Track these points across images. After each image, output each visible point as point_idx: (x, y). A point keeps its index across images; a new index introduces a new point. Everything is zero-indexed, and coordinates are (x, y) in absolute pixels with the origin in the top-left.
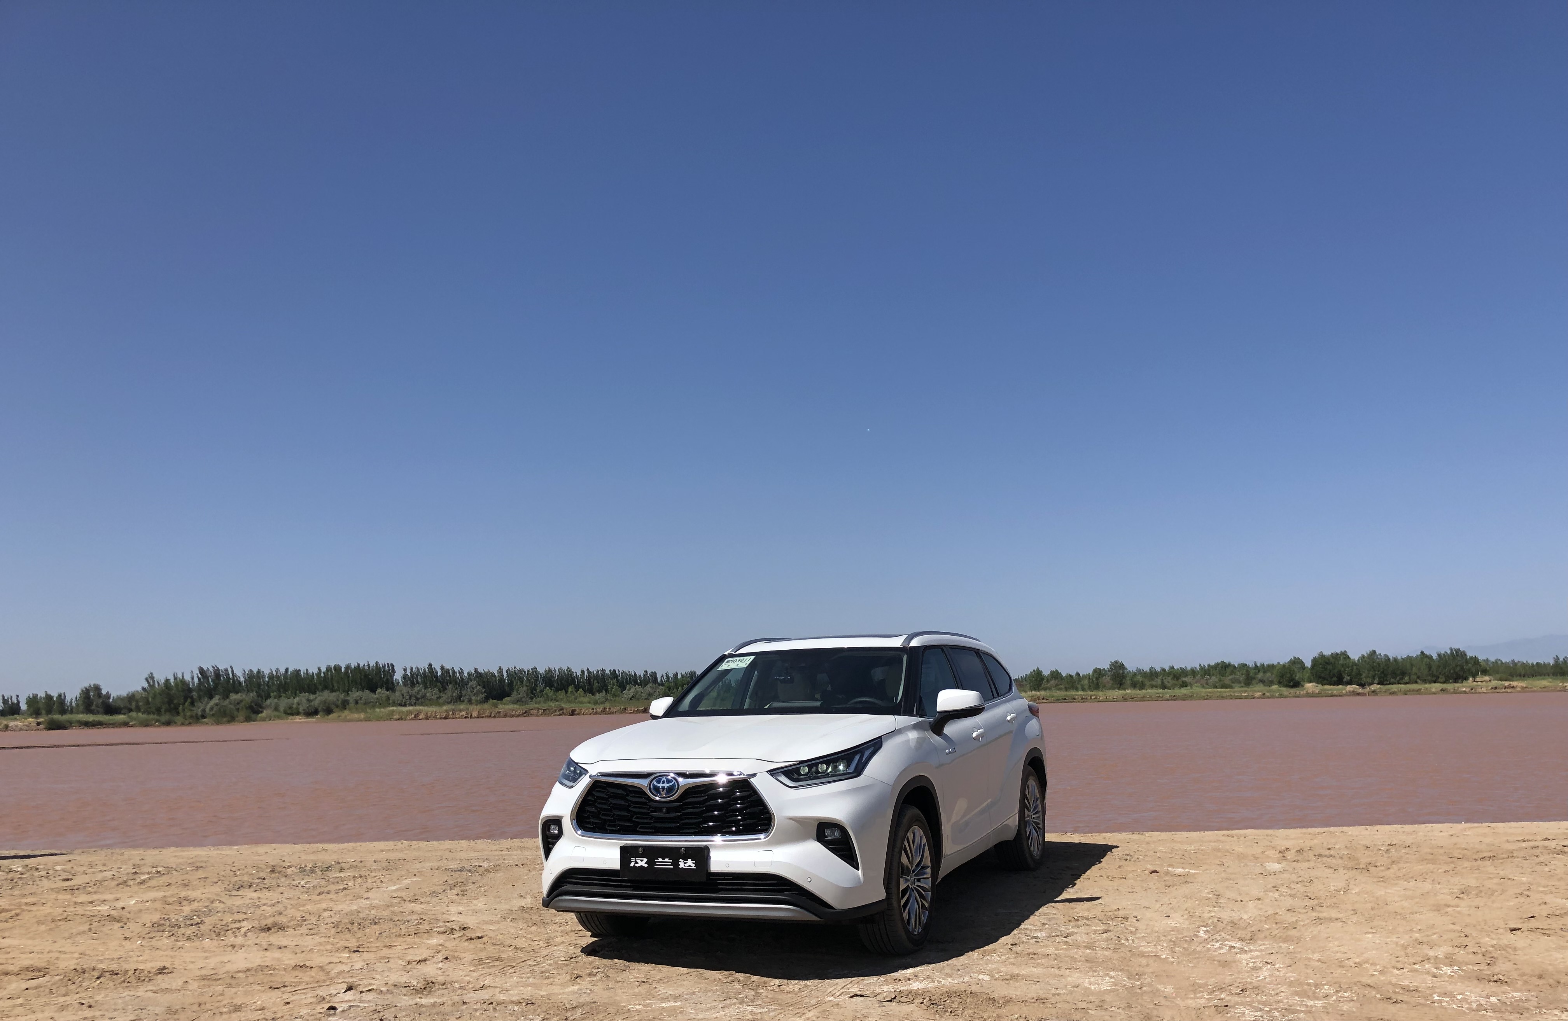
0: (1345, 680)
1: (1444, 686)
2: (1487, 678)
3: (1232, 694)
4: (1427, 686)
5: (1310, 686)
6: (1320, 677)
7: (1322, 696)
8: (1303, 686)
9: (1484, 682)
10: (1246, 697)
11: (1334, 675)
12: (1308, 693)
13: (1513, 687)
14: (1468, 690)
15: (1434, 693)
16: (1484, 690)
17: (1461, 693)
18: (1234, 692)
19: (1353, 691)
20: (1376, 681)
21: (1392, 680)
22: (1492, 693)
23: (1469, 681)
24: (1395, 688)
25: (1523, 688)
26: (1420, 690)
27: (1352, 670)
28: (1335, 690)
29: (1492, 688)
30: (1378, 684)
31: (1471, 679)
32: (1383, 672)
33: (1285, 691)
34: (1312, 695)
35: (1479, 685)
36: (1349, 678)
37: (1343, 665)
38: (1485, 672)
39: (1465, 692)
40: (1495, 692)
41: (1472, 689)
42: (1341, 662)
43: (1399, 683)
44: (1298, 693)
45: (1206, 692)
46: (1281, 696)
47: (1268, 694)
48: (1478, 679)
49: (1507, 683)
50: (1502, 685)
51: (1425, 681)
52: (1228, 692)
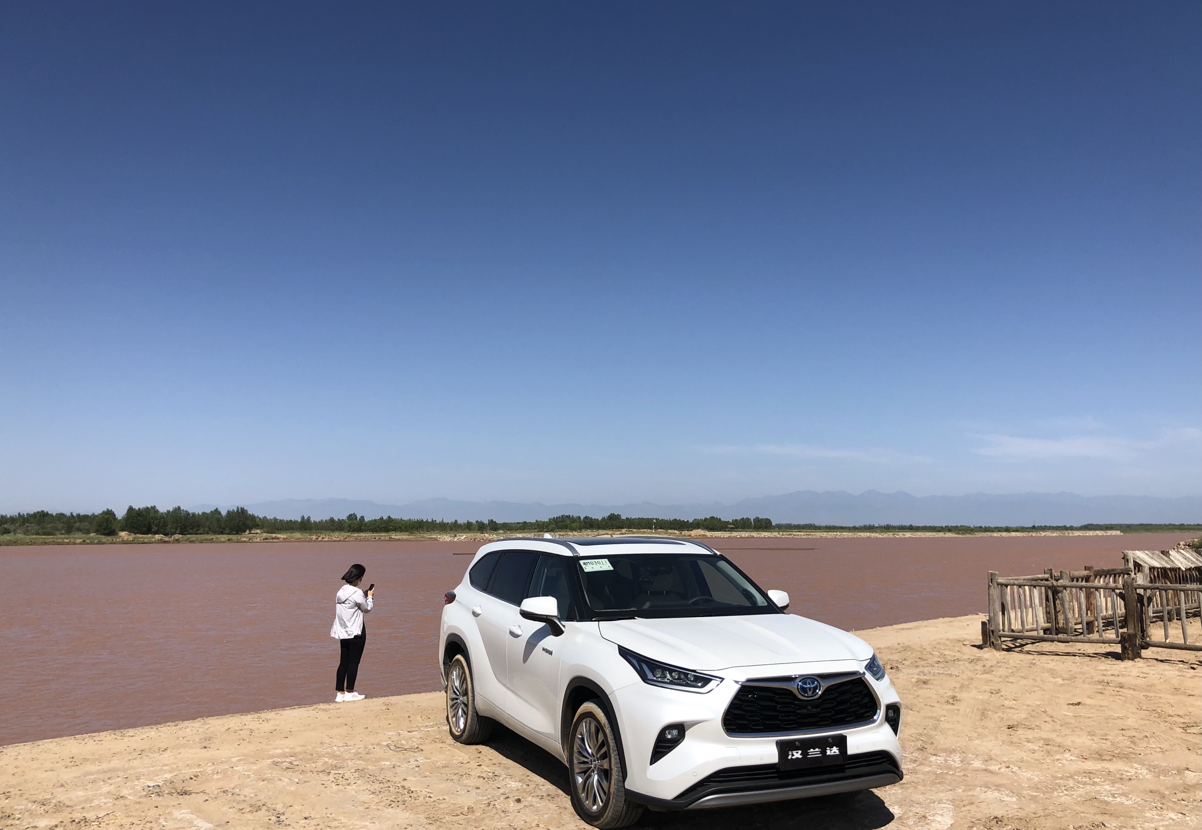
0: (153, 530)
1: (230, 536)
2: (258, 531)
3: (55, 540)
4: (218, 536)
5: (124, 534)
6: (133, 527)
7: (135, 543)
8: (117, 534)
9: (259, 535)
10: (68, 544)
11: (144, 526)
12: (123, 541)
13: (278, 538)
14: (247, 540)
15: (223, 542)
16: (258, 540)
17: (242, 542)
18: (57, 539)
19: (161, 539)
20: (178, 532)
21: (191, 531)
22: (263, 542)
23: (246, 533)
24: (193, 537)
25: (284, 539)
26: (213, 539)
27: (160, 522)
28: (146, 538)
29: (264, 539)
30: (179, 534)
31: (248, 531)
32: (183, 525)
33: (104, 538)
34: (126, 542)
35: (255, 537)
36: (156, 529)
37: (152, 518)
38: (257, 526)
39: (245, 542)
40: (265, 542)
41: (250, 540)
42: (152, 515)
43: (196, 534)
44: (114, 540)
45: (30, 539)
46: (100, 543)
47: (88, 541)
48: (252, 532)
49: (274, 535)
50: (270, 536)
51: (215, 532)
52: (51, 538)
